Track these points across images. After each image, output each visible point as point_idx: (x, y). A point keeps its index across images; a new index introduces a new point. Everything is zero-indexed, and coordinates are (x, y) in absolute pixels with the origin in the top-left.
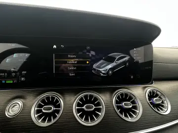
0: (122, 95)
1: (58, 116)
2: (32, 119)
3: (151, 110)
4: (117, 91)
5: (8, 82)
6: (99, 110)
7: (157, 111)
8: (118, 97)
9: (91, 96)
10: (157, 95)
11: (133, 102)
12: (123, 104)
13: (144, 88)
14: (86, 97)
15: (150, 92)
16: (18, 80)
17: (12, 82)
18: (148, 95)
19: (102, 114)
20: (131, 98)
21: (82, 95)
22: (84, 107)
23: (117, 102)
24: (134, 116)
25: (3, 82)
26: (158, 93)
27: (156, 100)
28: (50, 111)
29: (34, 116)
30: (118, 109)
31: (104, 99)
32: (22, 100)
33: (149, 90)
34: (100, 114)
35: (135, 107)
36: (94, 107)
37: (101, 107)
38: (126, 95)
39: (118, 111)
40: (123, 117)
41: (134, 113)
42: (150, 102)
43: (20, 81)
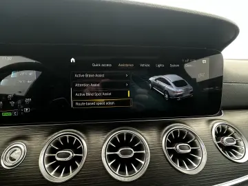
0: (176, 133)
1: (80, 166)
2: (40, 171)
4: (168, 127)
5: (5, 114)
6: (141, 156)
7: (228, 156)
8: (170, 137)
9: (129, 136)
10: (228, 133)
11: (193, 144)
12: (178, 146)
14: (121, 136)
15: (218, 129)
16: (20, 112)
17: (10, 114)
18: (216, 133)
19: (145, 163)
20: (189, 138)
21: (115, 134)
22: (118, 153)
23: (168, 144)
24: (194, 165)
26: (231, 129)
27: (227, 141)
28: (67, 159)
29: (43, 166)
30: (170, 154)
32: (25, 142)
33: (216, 125)
34: (143, 162)
35: (195, 152)
36: (134, 152)
37: (144, 152)
38: (182, 133)
39: (170, 158)
40: (178, 166)
41: (194, 159)
42: (218, 144)
43: (22, 113)
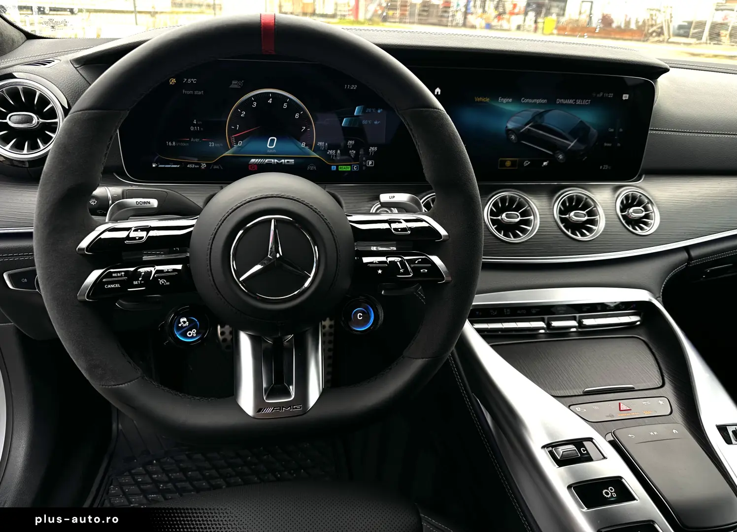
0: (571, 199)
3: (618, 227)
4: (562, 191)
5: (343, 168)
6: (528, 222)
7: (631, 229)
8: (564, 204)
9: (512, 199)
10: (640, 203)
11: (591, 213)
12: (572, 214)
13: (617, 188)
14: (503, 199)
15: (627, 197)
16: (361, 166)
17: (349, 169)
18: (622, 202)
19: (533, 229)
20: (586, 206)
21: (497, 196)
22: (502, 217)
23: (561, 212)
24: (588, 233)
25: (334, 168)
26: (643, 197)
27: (635, 212)
30: (562, 223)
31: (537, 205)
33: (624, 192)
34: (530, 229)
35: (593, 222)
36: (520, 217)
37: (533, 218)
38: (579, 199)
40: (569, 233)
41: (590, 230)
42: (622, 215)
43: (364, 168)
